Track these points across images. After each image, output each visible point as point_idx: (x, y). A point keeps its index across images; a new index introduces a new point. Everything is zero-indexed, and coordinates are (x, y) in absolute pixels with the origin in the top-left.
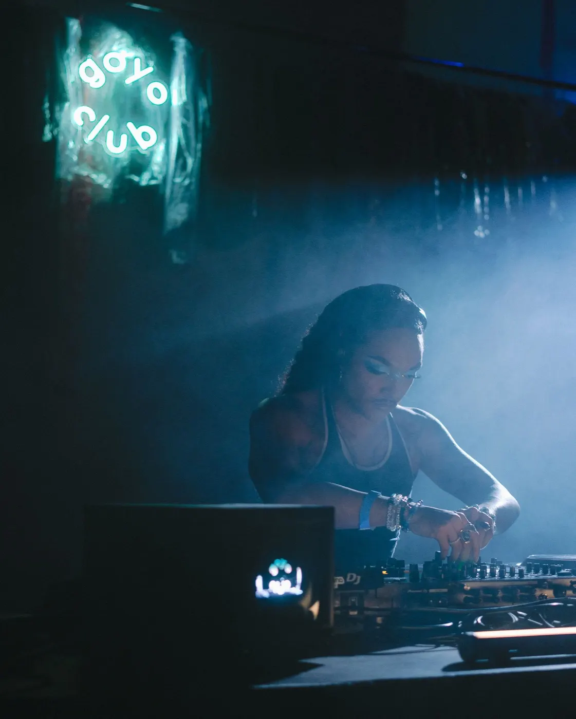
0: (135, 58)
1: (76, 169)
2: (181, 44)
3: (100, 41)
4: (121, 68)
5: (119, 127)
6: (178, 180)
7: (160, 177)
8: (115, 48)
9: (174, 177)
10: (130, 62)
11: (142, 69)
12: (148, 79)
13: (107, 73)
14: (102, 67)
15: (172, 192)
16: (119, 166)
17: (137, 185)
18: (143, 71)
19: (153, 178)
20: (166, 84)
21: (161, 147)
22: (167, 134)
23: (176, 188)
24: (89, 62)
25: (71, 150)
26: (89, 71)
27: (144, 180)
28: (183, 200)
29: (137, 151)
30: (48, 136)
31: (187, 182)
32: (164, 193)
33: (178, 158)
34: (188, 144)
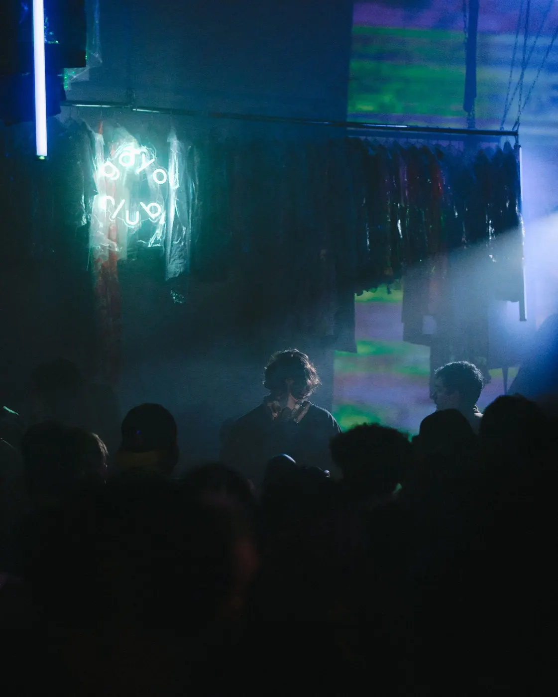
0: (142, 153)
2: (175, 144)
4: (132, 163)
5: (133, 206)
6: (176, 242)
7: (163, 242)
9: (172, 241)
10: (138, 157)
12: (152, 168)
13: (122, 169)
14: (117, 165)
15: (171, 251)
17: (145, 247)
18: (148, 162)
19: (156, 242)
20: (165, 170)
21: (163, 215)
22: (167, 208)
23: (174, 248)
24: (109, 162)
25: (101, 228)
26: (108, 169)
27: (151, 243)
28: (179, 257)
29: (148, 221)
30: (84, 221)
31: (183, 244)
32: (165, 254)
33: (175, 226)
34: (182, 215)
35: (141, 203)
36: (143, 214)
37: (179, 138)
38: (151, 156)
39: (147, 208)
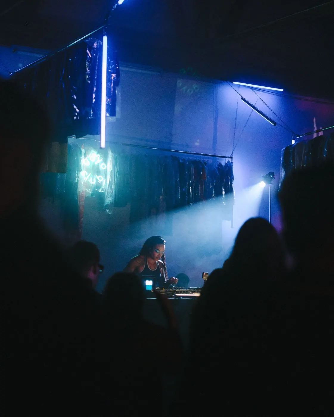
0: (98, 157)
1: (82, 189)
3: (89, 153)
4: (94, 160)
5: (93, 176)
6: (109, 191)
7: (104, 190)
8: (93, 155)
10: (96, 158)
11: (99, 160)
12: (101, 163)
13: (91, 162)
14: (89, 160)
15: (107, 194)
16: (93, 187)
17: (98, 192)
19: (102, 190)
20: (106, 164)
21: (105, 181)
22: (106, 177)
23: (109, 193)
24: (86, 159)
26: (86, 161)
27: (100, 191)
28: (110, 197)
29: (98, 182)
30: (76, 181)
31: (112, 192)
32: (105, 195)
33: (109, 185)
34: (112, 181)
35: (96, 175)
36: (97, 180)
37: (112, 152)
38: (101, 158)
39: (98, 178)
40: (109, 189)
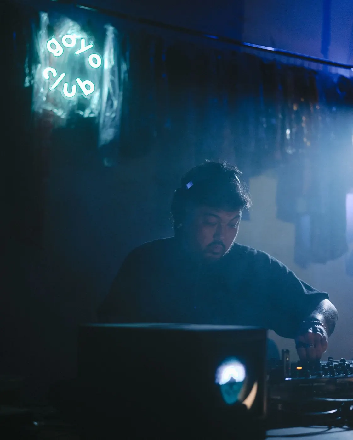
0: (82, 38)
1: (44, 106)
2: (110, 31)
3: (60, 28)
4: (73, 44)
5: (71, 81)
6: (108, 114)
7: (96, 113)
8: (69, 32)
9: (106, 112)
10: (78, 41)
11: (86, 46)
12: (89, 52)
13: (64, 48)
14: (61, 44)
15: (104, 121)
16: (71, 105)
17: (82, 117)
18: (87, 47)
19: (92, 113)
20: (100, 56)
21: (97, 95)
22: (100, 85)
23: (107, 120)
24: (53, 40)
25: (42, 94)
26: (53, 46)
27: (86, 114)
28: (111, 127)
29: (82, 96)
30: (27, 84)
31: (114, 115)
32: (99, 122)
33: (107, 101)
34: (114, 92)
35: (78, 80)
36: (79, 90)
40: (108, 109)
